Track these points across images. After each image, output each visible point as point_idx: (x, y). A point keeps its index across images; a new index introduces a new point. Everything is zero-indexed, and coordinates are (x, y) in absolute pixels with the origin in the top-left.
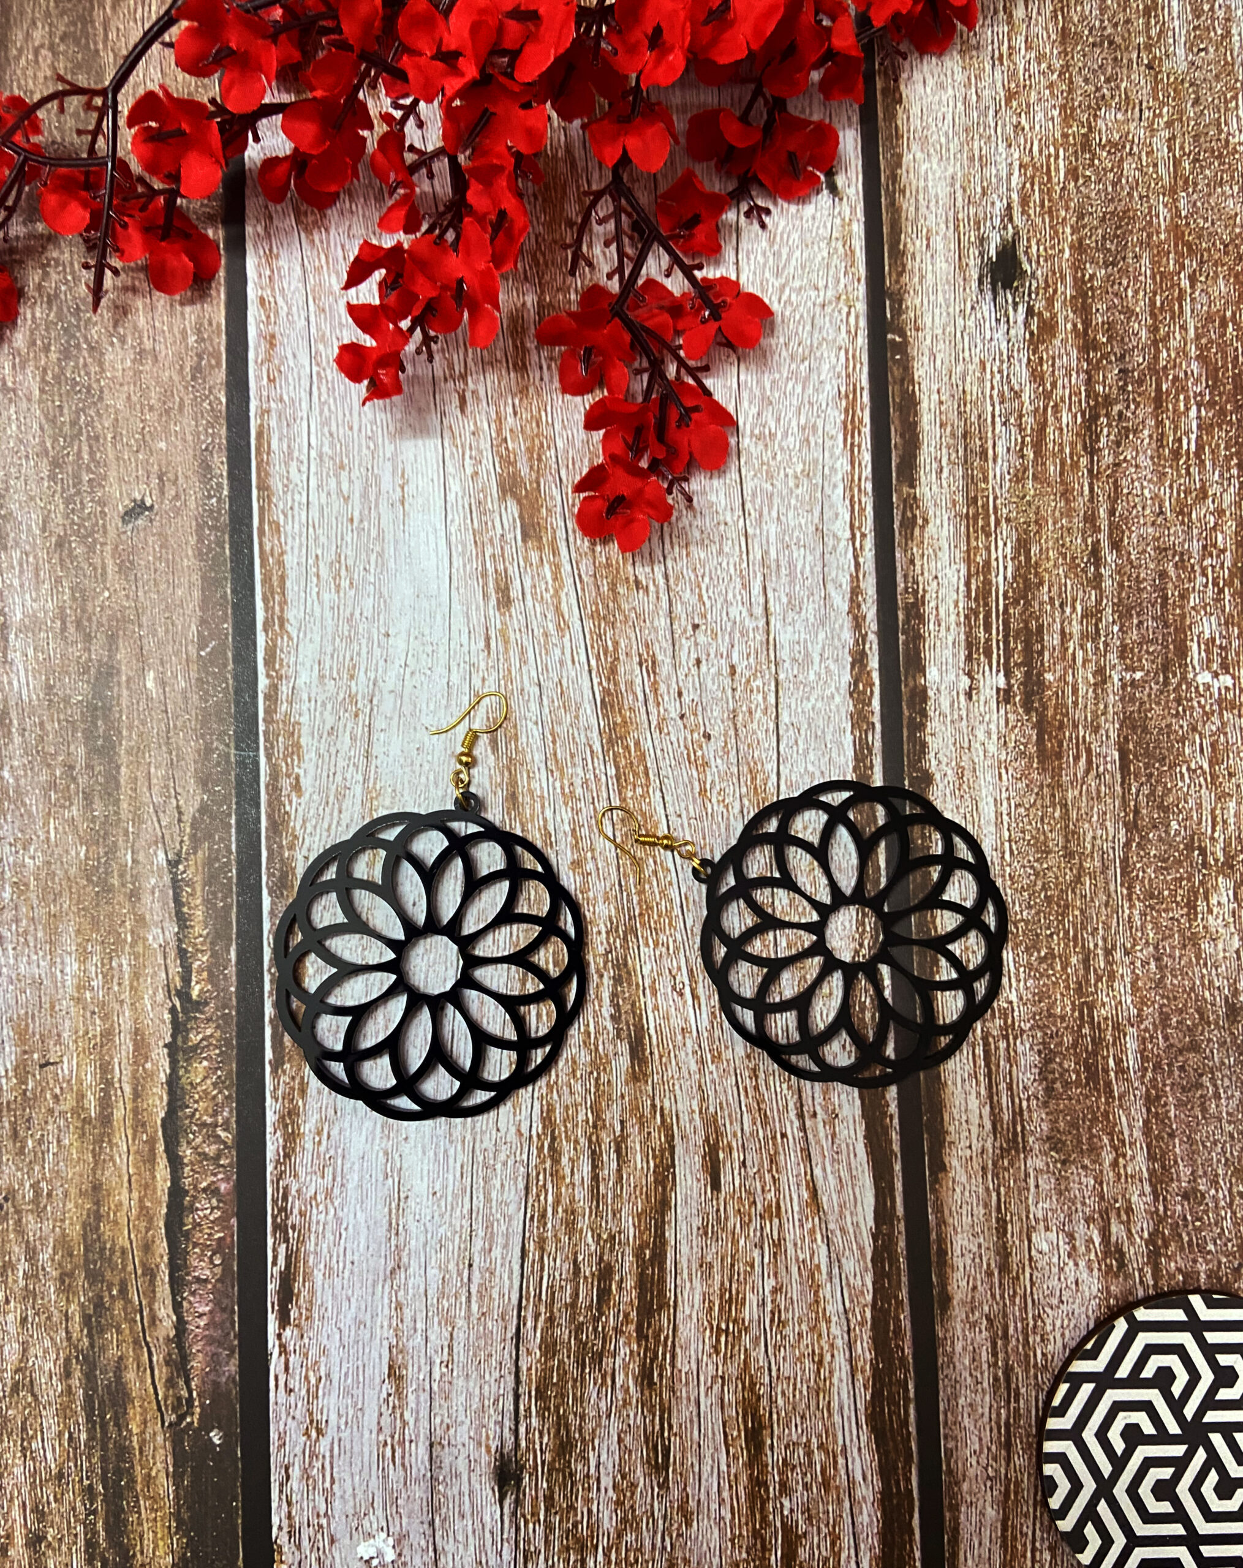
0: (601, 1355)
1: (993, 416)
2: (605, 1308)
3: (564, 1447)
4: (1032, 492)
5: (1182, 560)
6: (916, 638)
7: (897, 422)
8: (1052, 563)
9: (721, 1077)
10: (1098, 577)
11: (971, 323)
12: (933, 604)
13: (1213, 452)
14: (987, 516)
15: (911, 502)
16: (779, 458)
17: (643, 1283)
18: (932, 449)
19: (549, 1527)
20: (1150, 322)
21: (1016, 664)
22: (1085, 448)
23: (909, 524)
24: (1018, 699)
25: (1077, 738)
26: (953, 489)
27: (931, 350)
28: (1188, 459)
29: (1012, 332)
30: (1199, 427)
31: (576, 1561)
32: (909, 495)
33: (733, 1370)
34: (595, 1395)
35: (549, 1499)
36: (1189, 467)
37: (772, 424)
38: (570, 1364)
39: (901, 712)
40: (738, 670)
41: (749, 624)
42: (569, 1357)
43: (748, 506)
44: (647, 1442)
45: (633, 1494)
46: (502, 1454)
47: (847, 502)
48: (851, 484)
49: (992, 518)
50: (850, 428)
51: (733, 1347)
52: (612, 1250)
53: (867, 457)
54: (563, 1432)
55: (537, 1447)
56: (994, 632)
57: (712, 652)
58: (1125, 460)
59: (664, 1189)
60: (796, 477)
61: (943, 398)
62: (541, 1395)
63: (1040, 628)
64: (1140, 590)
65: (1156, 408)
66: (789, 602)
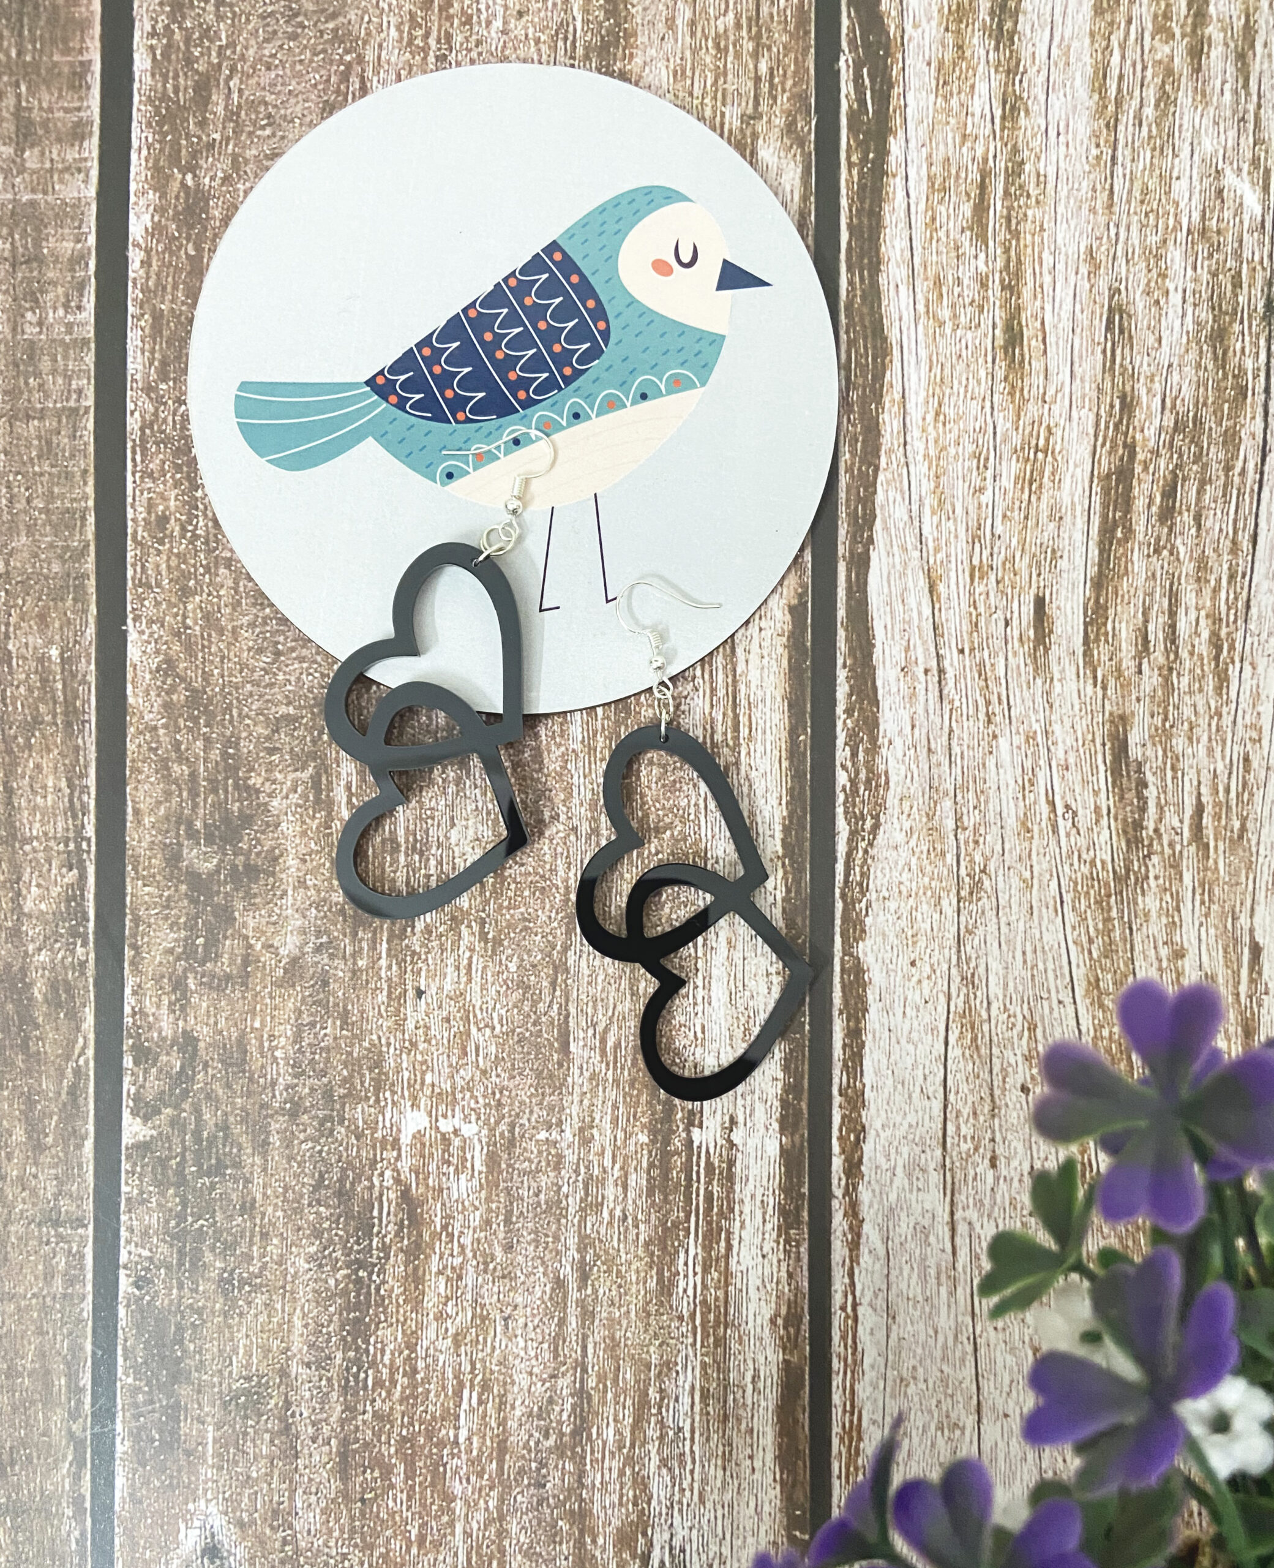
0: (1176, 429)
1: (692, 1440)
2: (1169, 477)
3: (1219, 336)
4: (652, 1349)
5: (486, 1264)
6: (789, 1188)
7: (801, 1436)
8: (634, 1267)
9: (1028, 716)
10: (582, 1249)
11: (714, 1548)
12: (769, 1226)
13: (443, 1388)
14: (703, 1324)
15: (788, 1344)
16: (934, 1402)
17: (1127, 504)
18: (763, 1404)
19: (1238, 255)
20: (506, 1543)
21: (679, 1155)
22: (589, 1398)
23: (792, 1319)
24: (680, 1115)
25: (615, 1068)
26: (741, 1357)
27: (760, 1519)
28: (472, 1381)
29: (667, 1536)
30: (457, 1418)
31: (1211, 219)
32: (791, 1353)
33: (1032, 409)
34: (1184, 387)
35: (1237, 284)
36: (471, 1372)
37: (941, 1442)
38: (1210, 422)
39: (809, 1106)
40: (987, 1162)
41: (972, 1214)
42: (1210, 429)
43: (970, 1348)
44: (1131, 337)
45: (1148, 284)
47: (859, 1349)
48: (855, 1366)
49: (698, 1322)
50: (854, 1433)
51: (1031, 434)
52: (1158, 539)
53: (837, 1398)
54: (1220, 352)
55: (1247, 338)
56: (702, 1192)
57: (1016, 1183)
58: (544, 1382)
59: (1097, 601)
60: (915, 1378)
61: (748, 1462)
62: (1242, 392)
63: (650, 1193)
64: (536, 1232)
65: (506, 1441)
66: (927, 1237)
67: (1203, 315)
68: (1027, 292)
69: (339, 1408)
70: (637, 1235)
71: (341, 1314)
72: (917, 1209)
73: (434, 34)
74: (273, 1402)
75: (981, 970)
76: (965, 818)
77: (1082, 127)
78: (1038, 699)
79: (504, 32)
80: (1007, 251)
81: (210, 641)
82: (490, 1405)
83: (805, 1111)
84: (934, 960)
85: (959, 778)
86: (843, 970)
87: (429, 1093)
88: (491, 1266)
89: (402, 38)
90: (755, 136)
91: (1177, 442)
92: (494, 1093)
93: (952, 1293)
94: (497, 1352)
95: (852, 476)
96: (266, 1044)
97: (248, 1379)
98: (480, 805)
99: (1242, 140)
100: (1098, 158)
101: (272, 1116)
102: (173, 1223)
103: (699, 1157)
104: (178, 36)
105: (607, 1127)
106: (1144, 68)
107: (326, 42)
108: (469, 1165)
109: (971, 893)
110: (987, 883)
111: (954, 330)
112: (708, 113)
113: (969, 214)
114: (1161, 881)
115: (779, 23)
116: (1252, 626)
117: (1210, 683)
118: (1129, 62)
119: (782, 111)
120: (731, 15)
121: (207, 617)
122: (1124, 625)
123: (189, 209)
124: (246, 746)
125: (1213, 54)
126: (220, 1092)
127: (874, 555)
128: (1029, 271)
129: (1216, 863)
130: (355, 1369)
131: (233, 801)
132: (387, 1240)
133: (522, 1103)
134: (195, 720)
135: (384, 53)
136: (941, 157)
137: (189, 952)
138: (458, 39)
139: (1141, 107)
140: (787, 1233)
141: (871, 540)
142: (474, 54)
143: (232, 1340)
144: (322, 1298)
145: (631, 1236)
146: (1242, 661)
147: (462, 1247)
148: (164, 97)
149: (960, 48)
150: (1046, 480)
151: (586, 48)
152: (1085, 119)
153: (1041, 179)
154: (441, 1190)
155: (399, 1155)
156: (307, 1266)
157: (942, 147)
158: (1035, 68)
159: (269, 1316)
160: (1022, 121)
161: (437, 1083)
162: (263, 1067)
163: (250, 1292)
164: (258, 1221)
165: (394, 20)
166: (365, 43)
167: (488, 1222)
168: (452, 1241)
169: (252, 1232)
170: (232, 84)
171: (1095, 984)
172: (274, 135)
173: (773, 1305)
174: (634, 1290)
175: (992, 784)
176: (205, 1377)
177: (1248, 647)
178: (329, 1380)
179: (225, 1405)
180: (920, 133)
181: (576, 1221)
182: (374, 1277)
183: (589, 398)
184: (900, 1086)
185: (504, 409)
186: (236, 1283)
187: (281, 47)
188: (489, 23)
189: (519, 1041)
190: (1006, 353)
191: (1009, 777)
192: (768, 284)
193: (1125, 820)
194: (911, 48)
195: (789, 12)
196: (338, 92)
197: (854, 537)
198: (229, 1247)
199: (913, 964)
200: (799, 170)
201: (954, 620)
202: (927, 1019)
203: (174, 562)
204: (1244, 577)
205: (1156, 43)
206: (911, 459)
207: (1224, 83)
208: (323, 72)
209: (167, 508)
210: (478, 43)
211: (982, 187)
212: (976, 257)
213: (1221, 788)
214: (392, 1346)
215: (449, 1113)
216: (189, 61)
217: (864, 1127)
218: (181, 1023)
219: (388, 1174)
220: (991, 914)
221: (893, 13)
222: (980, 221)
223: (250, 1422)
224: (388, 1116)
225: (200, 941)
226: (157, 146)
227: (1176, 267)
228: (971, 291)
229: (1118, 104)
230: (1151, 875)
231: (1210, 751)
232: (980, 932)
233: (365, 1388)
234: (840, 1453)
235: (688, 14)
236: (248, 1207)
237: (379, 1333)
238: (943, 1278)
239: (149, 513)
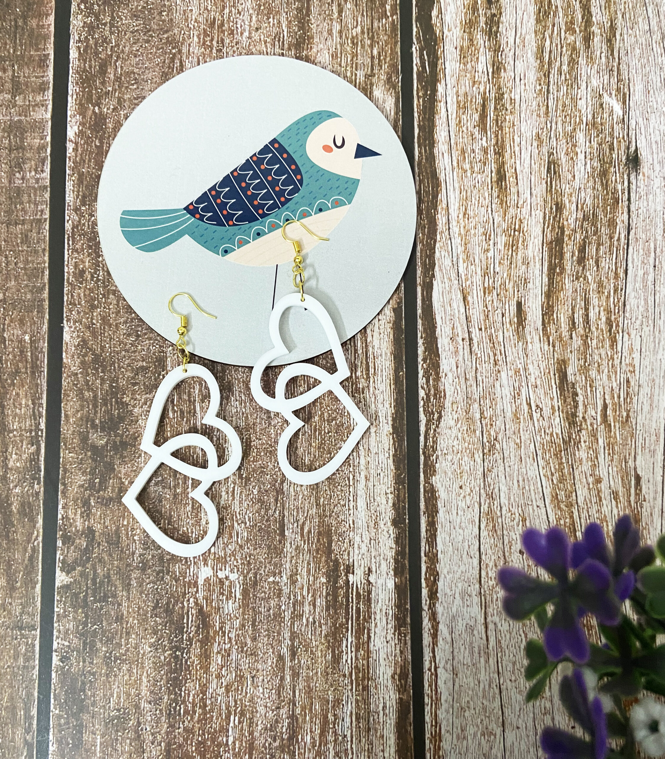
0: (584, 219)
1: (352, 741)
2: (582, 243)
3: (604, 174)
4: (330, 693)
5: (242, 648)
6: (399, 606)
7: (409, 740)
8: (319, 649)
9: (515, 361)
10: (292, 639)
12: (390, 626)
13: (220, 715)
14: (356, 679)
15: (401, 689)
16: (479, 720)
17: (561, 256)
18: (388, 721)
19: (612, 135)
21: (342, 588)
22: (297, 719)
23: (403, 676)
24: (342, 568)
25: (308, 544)
26: (376, 696)
28: (235, 711)
30: (228, 731)
31: (597, 118)
32: (403, 694)
33: (512, 211)
34: (587, 199)
35: (612, 148)
36: (235, 706)
37: (483, 742)
38: (601, 215)
39: (410, 562)
42: (601, 219)
43: (497, 691)
44: (559, 176)
45: (567, 150)
46: (637, 172)
47: (439, 691)
48: (437, 701)
49: (353, 678)
50: (437, 737)
51: (512, 223)
52: (578, 272)
53: (427, 718)
54: (604, 182)
55: (618, 175)
56: (354, 608)
58: (273, 711)
59: (548, 303)
60: (468, 707)
61: (381, 754)
62: (617, 201)
63: (328, 609)
64: (268, 630)
65: (253, 743)
66: (473, 631)
67: (595, 164)
68: (507, 155)
69: (166, 726)
70: (321, 631)
71: (167, 675)
72: (467, 616)
73: (216, 39)
74: (131, 722)
75: (496, 490)
76: (485, 413)
77: (532, 76)
78: (520, 352)
79: (250, 38)
80: (497, 136)
81: (104, 331)
82: (245, 724)
83: (407, 565)
84: (472, 485)
85: (482, 393)
86: (425, 491)
87: (212, 557)
88: (245, 649)
89: (200, 42)
90: (372, 85)
91: (585, 224)
92: (246, 557)
93: (487, 661)
94: (248, 695)
95: (423, 245)
96: (130, 533)
97: (119, 710)
98: (239, 410)
99: (612, 80)
100: (541, 90)
101: (132, 570)
102: (81, 627)
103: (353, 589)
104: (91, 42)
105: (305, 573)
106: (562, 47)
107: (163, 43)
108: (233, 595)
109: (490, 451)
110: (497, 446)
111: (472, 174)
112: (349, 74)
113: (477, 119)
114: (587, 443)
115: (383, 31)
116: (627, 315)
117: (608, 343)
118: (554, 44)
119: (385, 72)
120: (359, 28)
121: (103, 319)
122: (562, 315)
123: (96, 124)
124: (122, 383)
125: (596, 40)
126: (106, 558)
127: (435, 283)
128: (508, 145)
129: (615, 434)
130: (174, 705)
131: (115, 410)
132: (191, 635)
133: (261, 562)
134: (96, 369)
135: (191, 49)
136: (463, 92)
137: (91, 486)
138: (227, 41)
139: (561, 65)
140: (399, 630)
141: (433, 276)
142: (235, 49)
143: (110, 689)
144: (158, 667)
145: (318, 633)
146: (623, 332)
147: (230, 638)
148: (85, 70)
149: (471, 40)
150: (520, 245)
151: (289, 45)
152: (533, 72)
153: (512, 101)
154: (219, 609)
155: (198, 590)
156: (150, 649)
157: (463, 87)
158: (508, 49)
159: (130, 676)
160: (502, 74)
161: (217, 552)
162: (128, 545)
163: (120, 663)
164: (125, 626)
165: (196, 33)
166: (182, 44)
167: (243, 626)
168: (225, 636)
169: (122, 631)
170: (117, 64)
171: (555, 497)
172: (138, 88)
173: (393, 668)
174: (320, 661)
175: (498, 395)
176: (96, 709)
177: (625, 325)
178: (161, 710)
179: (106, 724)
180: (453, 81)
181: (289, 624)
182: (185, 655)
183: (293, 212)
184: (456, 552)
185: (252, 219)
186: (113, 658)
187: (141, 46)
188: (242, 34)
189: (259, 530)
190: (498, 184)
191: (507, 391)
192: (379, 155)
193: (567, 412)
194: (447, 41)
195: (387, 25)
196: (169, 67)
197: (425, 274)
198: (110, 640)
199: (461, 487)
200: (394, 100)
201: (476, 314)
202: (469, 516)
203: (87, 292)
204: (622, 290)
205: (567, 35)
206: (452, 236)
207: (601, 53)
208: (162, 58)
209: (85, 266)
210: (237, 43)
211: (484, 106)
212: (481, 139)
213: (616, 396)
214: (193, 692)
215: (223, 568)
216: (97, 53)
217: (438, 573)
218: (87, 523)
219: (192, 600)
220: (500, 462)
221: (438, 25)
222: (483, 122)
223: (119, 734)
224: (192, 570)
225: (97, 480)
226: (81, 94)
227: (581, 141)
228: (479, 155)
229: (550, 63)
230: (582, 441)
231: (609, 377)
232: (495, 470)
233: (180, 714)
234: (430, 748)
235: (339, 28)
236: (119, 619)
237: (187, 685)
238: (482, 652)
239: (76, 269)
